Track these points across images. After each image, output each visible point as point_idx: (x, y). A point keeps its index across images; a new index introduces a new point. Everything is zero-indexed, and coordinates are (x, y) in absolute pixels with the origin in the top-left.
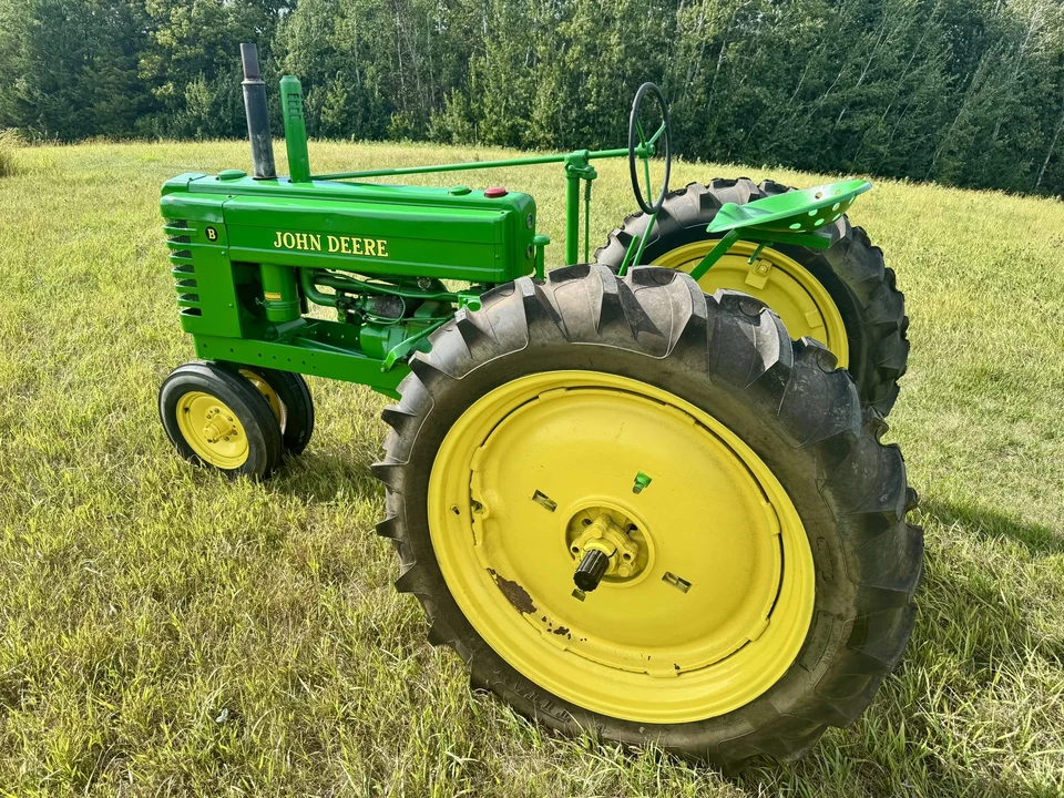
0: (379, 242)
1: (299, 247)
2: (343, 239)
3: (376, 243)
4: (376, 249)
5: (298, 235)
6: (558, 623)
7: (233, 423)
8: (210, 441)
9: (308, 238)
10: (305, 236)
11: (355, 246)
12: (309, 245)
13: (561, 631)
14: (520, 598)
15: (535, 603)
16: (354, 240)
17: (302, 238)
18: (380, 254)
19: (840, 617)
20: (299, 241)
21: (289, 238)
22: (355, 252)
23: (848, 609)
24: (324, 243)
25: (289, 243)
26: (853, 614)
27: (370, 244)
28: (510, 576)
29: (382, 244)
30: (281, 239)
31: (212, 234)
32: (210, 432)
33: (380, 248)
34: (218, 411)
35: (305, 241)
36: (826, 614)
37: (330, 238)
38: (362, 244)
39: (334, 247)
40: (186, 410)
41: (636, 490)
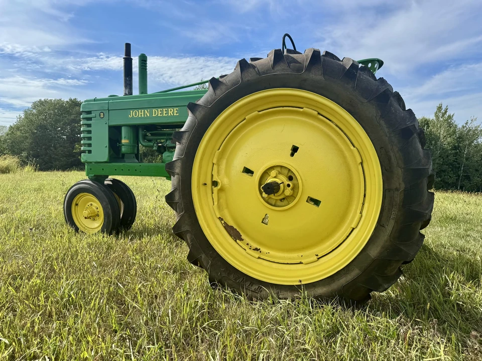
0: (175, 109)
1: (140, 116)
2: (159, 110)
3: (174, 110)
4: (173, 113)
5: (140, 111)
6: (255, 246)
7: (98, 210)
8: (86, 218)
9: (144, 111)
10: (143, 111)
11: (164, 112)
12: (144, 115)
13: (256, 249)
14: (235, 234)
15: (243, 237)
16: (164, 110)
17: (141, 112)
18: (175, 114)
19: (397, 189)
20: (140, 113)
21: (136, 113)
22: (164, 115)
23: (400, 184)
24: (151, 113)
25: (136, 115)
26: (403, 186)
27: (171, 111)
28: (231, 223)
29: (176, 110)
30: (132, 114)
31: (102, 115)
32: (86, 213)
33: (175, 112)
34: (92, 205)
35: (143, 113)
36: (390, 190)
37: (154, 110)
38: (167, 111)
39: (155, 114)
40: (77, 205)
41: (292, 155)
